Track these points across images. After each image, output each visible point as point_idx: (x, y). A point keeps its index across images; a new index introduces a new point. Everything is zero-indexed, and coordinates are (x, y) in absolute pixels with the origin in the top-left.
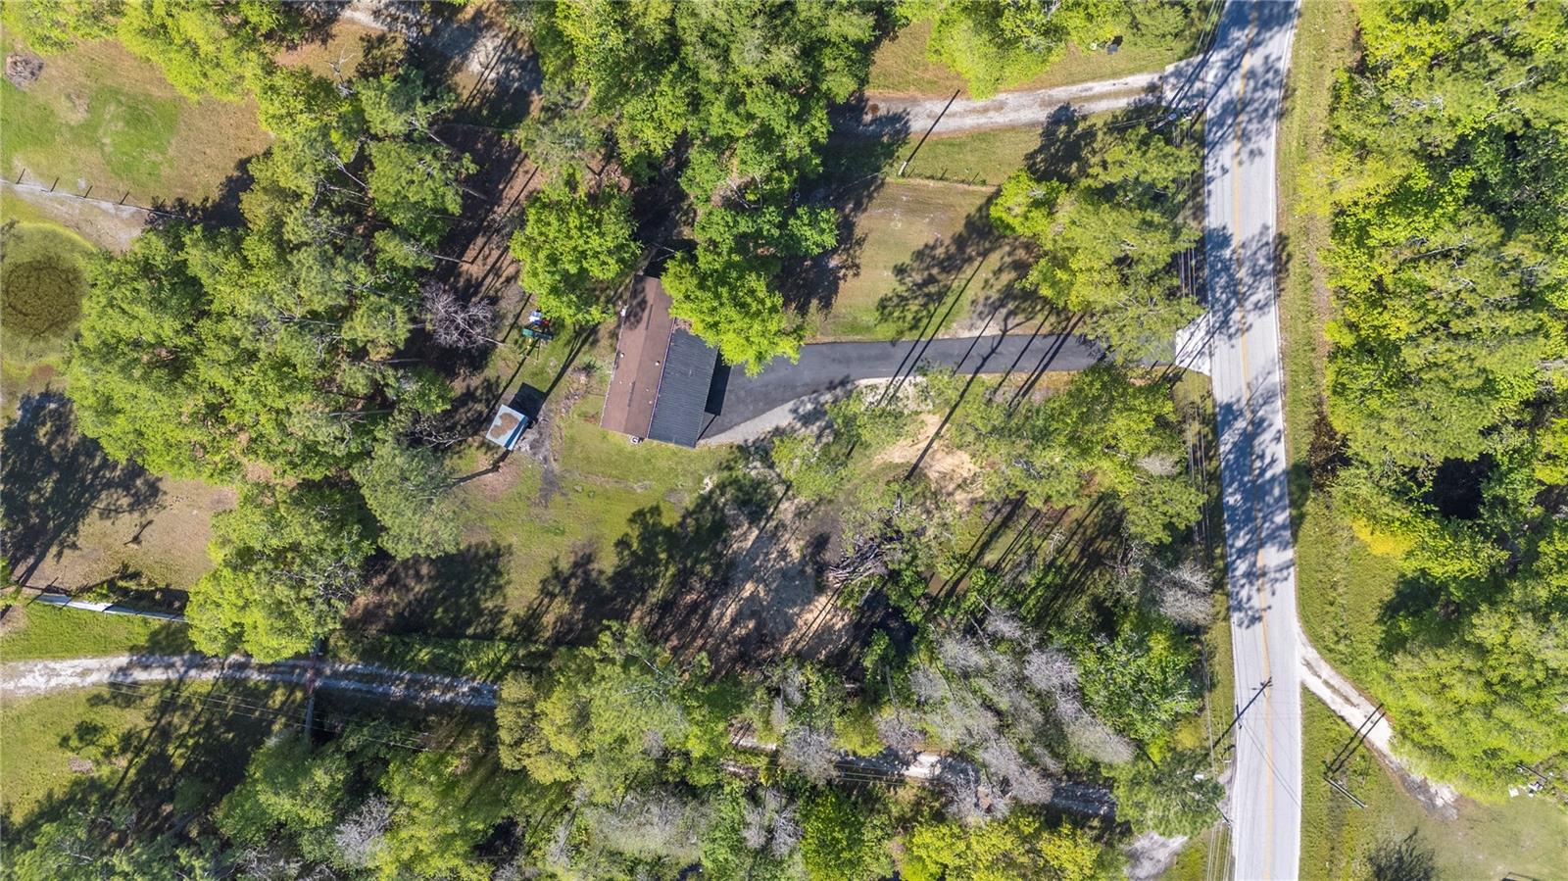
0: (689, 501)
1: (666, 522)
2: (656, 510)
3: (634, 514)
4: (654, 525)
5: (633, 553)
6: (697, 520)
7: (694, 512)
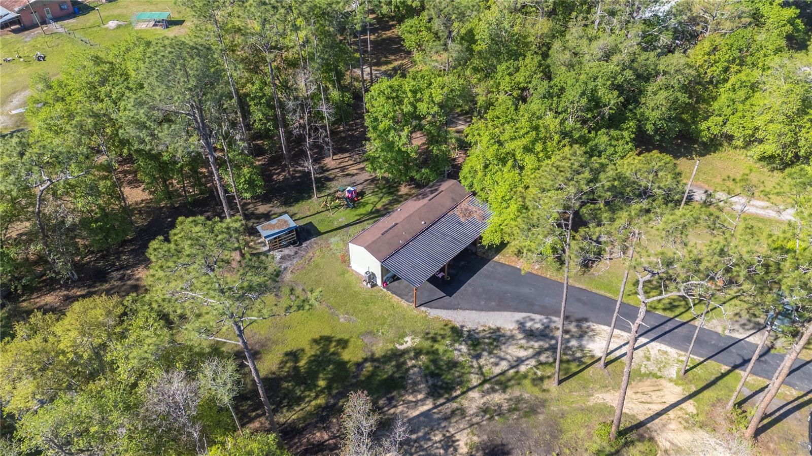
0: (380, 348)
1: (346, 355)
2: (343, 343)
3: (322, 338)
4: (334, 354)
5: (296, 369)
6: (376, 368)
7: (377, 360)
